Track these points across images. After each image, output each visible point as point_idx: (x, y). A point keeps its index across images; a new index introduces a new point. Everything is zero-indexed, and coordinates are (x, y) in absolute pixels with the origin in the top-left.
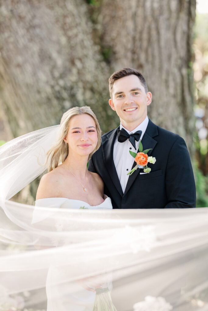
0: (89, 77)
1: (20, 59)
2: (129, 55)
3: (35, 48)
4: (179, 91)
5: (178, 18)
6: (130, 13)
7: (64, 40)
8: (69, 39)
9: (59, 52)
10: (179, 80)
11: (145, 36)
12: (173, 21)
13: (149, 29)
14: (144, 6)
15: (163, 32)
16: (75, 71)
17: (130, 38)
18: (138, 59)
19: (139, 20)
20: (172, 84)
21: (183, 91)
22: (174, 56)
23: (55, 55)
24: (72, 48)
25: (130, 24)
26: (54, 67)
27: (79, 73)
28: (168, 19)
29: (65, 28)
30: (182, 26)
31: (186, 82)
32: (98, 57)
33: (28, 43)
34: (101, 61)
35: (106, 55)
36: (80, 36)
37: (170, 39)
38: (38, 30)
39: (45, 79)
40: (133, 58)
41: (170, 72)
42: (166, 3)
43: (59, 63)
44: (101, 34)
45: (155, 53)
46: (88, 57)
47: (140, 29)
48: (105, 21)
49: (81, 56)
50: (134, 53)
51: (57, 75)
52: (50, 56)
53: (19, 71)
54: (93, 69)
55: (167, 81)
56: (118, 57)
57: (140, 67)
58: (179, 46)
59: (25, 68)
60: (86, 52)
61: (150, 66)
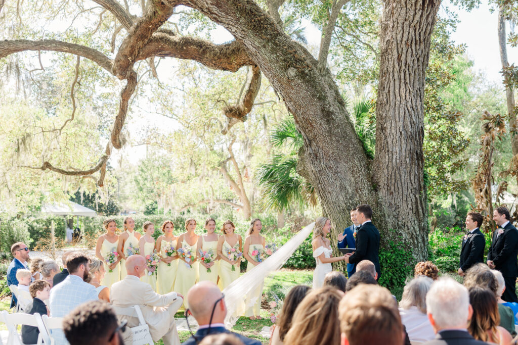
0: (364, 199)
1: (330, 189)
2: (386, 187)
3: (338, 183)
4: (414, 206)
5: (411, 167)
6: (385, 165)
7: (353, 179)
8: (355, 179)
9: (350, 186)
10: (414, 201)
11: (393, 177)
12: (408, 169)
13: (395, 173)
14: (392, 161)
15: (403, 175)
16: (358, 195)
17: (386, 178)
18: (390, 189)
19: (390, 169)
20: (410, 203)
21: (417, 207)
22: (410, 188)
23: (348, 187)
24: (357, 183)
25: (386, 171)
26: (348, 193)
27: (360, 196)
28: (406, 168)
29: (353, 173)
31: (419, 202)
32: (369, 188)
33: (333, 181)
34: (372, 190)
35: (375, 187)
36: (361, 177)
37: (407, 179)
38: (339, 174)
39: (342, 199)
40: (387, 189)
41: (408, 196)
42: (403, 160)
43: (350, 191)
44: (371, 176)
45: (399, 186)
46: (364, 188)
47: (390, 173)
48: (374, 169)
49: (361, 187)
50: (388, 186)
51: (348, 197)
52: (345, 187)
53: (329, 195)
54: (367, 194)
55: (407, 201)
56: (380, 187)
57: (392, 193)
58: (413, 182)
59: (332, 194)
60: (363, 185)
61: (397, 193)
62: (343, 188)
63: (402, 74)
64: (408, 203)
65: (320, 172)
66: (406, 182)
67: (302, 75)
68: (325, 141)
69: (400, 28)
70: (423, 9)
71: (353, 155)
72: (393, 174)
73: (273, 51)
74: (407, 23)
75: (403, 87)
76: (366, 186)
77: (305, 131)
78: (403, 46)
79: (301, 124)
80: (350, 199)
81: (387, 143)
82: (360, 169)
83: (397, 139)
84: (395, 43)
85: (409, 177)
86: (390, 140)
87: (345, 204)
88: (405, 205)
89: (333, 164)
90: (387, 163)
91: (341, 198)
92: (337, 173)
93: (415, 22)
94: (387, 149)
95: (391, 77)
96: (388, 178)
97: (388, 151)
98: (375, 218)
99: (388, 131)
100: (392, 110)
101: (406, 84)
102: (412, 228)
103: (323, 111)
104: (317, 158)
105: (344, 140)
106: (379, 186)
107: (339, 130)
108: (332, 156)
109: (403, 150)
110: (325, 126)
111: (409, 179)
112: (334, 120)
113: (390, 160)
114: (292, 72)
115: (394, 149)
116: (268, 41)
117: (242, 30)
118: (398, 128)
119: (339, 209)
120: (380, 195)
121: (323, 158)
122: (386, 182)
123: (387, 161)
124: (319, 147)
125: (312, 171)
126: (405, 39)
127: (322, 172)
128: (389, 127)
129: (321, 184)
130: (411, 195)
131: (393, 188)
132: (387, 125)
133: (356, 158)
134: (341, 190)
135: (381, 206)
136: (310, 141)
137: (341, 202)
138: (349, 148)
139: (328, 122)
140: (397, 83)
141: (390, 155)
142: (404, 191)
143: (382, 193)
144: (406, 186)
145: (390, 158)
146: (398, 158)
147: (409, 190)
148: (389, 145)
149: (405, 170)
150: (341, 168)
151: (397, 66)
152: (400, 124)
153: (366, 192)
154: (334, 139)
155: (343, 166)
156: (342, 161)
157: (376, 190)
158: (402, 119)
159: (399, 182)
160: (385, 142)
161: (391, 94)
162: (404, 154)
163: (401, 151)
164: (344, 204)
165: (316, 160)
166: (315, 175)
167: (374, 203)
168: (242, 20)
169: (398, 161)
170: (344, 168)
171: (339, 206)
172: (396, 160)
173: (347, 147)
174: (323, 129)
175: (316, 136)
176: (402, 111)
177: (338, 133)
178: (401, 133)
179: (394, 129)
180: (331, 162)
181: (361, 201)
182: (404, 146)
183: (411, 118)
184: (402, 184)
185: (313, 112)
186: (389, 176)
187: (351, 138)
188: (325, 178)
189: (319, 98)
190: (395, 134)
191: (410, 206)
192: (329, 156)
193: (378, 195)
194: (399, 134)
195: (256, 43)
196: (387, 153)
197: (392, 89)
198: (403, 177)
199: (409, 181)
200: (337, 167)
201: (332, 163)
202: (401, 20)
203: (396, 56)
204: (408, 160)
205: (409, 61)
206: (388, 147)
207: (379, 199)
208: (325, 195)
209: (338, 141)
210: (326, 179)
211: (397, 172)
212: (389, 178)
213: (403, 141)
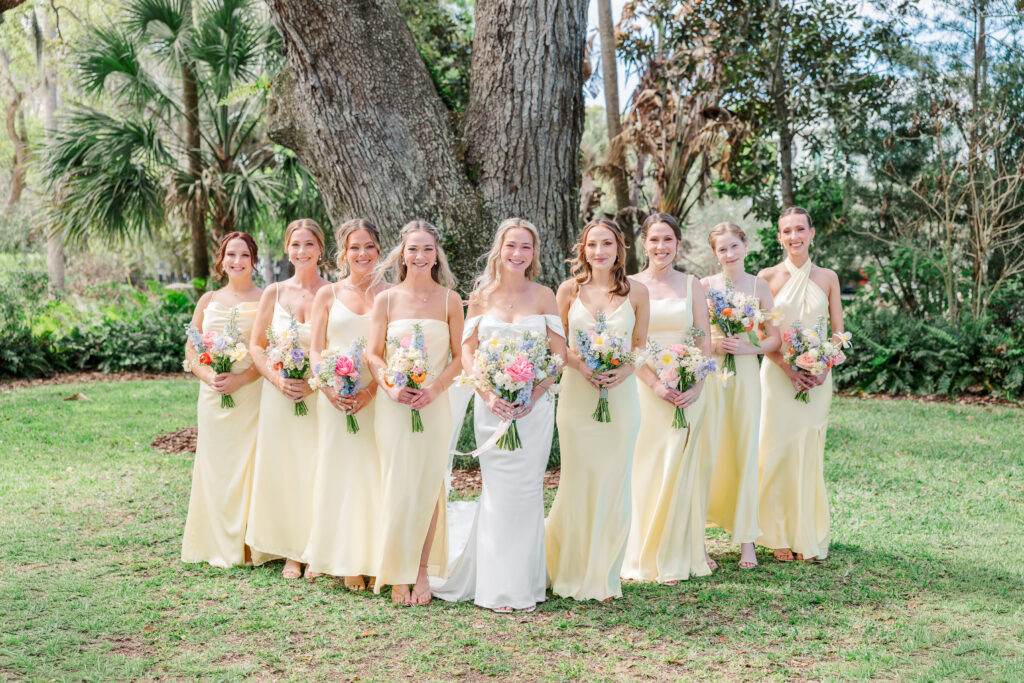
0: (450, 202)
1: (366, 177)
2: (500, 174)
3: (386, 164)
4: (560, 221)
5: (561, 131)
6: (503, 124)
7: (421, 155)
8: (427, 153)
9: (414, 170)
10: (559, 209)
11: (520, 152)
12: (555, 135)
13: (526, 142)
14: (520, 116)
15: (542, 148)
16: (433, 192)
17: (502, 154)
18: (511, 181)
19: (514, 133)
20: (551, 212)
21: (564, 222)
22: (555, 178)
23: (409, 173)
24: (432, 164)
25: (503, 138)
26: (409, 188)
27: (438, 196)
28: (549, 132)
29: (422, 141)
31: (569, 211)
32: (460, 176)
33: (375, 157)
34: (466, 182)
35: (472, 173)
36: (441, 150)
37: (550, 157)
38: (388, 142)
39: (397, 202)
40: (505, 179)
41: (550, 197)
42: (546, 112)
43: (415, 182)
44: (465, 149)
45: (532, 173)
46: (449, 176)
47: (514, 144)
48: (471, 133)
49: (441, 175)
50: (506, 173)
51: (411, 197)
52: (404, 174)
53: (364, 190)
54: (456, 191)
55: (546, 209)
56: (486, 175)
57: (514, 190)
58: (561, 166)
59: (371, 189)
60: (447, 170)
61: (526, 190)
62: (397, 175)
64: (549, 212)
65: (340, 134)
66: (547, 165)
68: (355, 59)
71: (420, 96)
72: (522, 145)
76: (454, 171)
77: (301, 33)
79: (291, 12)
80: (416, 201)
81: (512, 70)
82: (438, 132)
83: (538, 63)
85: (553, 155)
86: (518, 64)
87: (404, 213)
88: (542, 217)
89: (373, 117)
90: (508, 119)
91: (394, 199)
92: (385, 138)
94: (509, 86)
96: (507, 154)
97: (512, 90)
98: (476, 246)
99: (517, 43)
102: (553, 270)
104: (331, 101)
105: (401, 59)
106: (483, 172)
107: (389, 33)
108: (372, 98)
109: (548, 90)
110: (357, 21)
111: (553, 159)
112: (377, 7)
113: (517, 113)
115: (528, 86)
118: (541, 37)
119: (388, 225)
120: (486, 194)
121: (350, 101)
122: (501, 164)
123: (508, 113)
124: (338, 73)
125: (319, 132)
127: (346, 134)
128: (518, 33)
129: (343, 163)
130: (555, 196)
131: (517, 179)
132: (516, 27)
133: (427, 104)
134: (393, 181)
135: (490, 219)
136: (315, 57)
137: (393, 209)
138: (412, 79)
139: (363, 11)
141: (517, 100)
142: (542, 186)
143: (491, 190)
144: (547, 173)
145: (518, 107)
146: (535, 108)
147: (553, 183)
148: (516, 75)
149: (547, 136)
150: (393, 127)
152: (546, 28)
153: (453, 185)
154: (378, 55)
155: (397, 122)
156: (395, 110)
157: (475, 184)
158: (550, 16)
159: (533, 164)
160: (507, 69)
162: (549, 100)
163: (542, 91)
164: (401, 214)
165: (331, 104)
166: (326, 142)
167: (474, 212)
169: (534, 115)
170: (399, 128)
171: (389, 219)
172: (530, 114)
174: (352, 28)
175: (331, 44)
177: (387, 40)
178: (547, 48)
179: (531, 38)
180: (370, 111)
181: (442, 208)
182: (549, 80)
183: (571, 15)
184: (538, 168)
186: (512, 150)
187: (415, 57)
188: (353, 149)
190: (533, 49)
191: (551, 220)
192: (364, 97)
193: (482, 193)
194: (540, 49)
196: (508, 96)
198: (542, 153)
199: (554, 164)
200: (384, 124)
201: (372, 114)
204: (556, 114)
206: (512, 81)
207: (484, 203)
208: (352, 192)
209: (387, 61)
210: (357, 152)
211: (530, 141)
212: (511, 153)
213: (550, 68)
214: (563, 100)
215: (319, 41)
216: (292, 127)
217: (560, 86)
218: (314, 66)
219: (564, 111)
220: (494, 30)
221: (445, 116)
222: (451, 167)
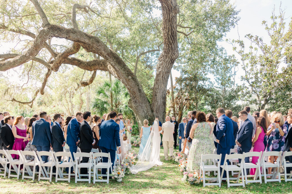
3: (142, 110)
7: (146, 109)
8: (147, 109)
16: (148, 113)
19: (157, 106)
23: (145, 111)
25: (156, 107)
26: (145, 113)
28: (161, 106)
29: (146, 107)
30: (163, 107)
35: (152, 111)
36: (149, 108)
37: (161, 109)
41: (161, 114)
44: (151, 108)
45: (159, 111)
48: (152, 106)
57: (157, 113)
61: (159, 113)
62: (143, 111)
63: (163, 81)
65: (137, 106)
67: (133, 78)
68: (139, 98)
69: (164, 69)
70: (171, 64)
72: (158, 108)
73: (124, 70)
74: (166, 67)
75: (163, 84)
77: (132, 95)
78: (164, 73)
82: (148, 106)
84: (162, 72)
86: (158, 99)
91: (143, 114)
92: (142, 107)
93: (168, 67)
95: (160, 81)
97: (157, 101)
100: (159, 90)
101: (163, 83)
103: (138, 89)
108: (141, 102)
110: (139, 93)
114: (130, 77)
115: (159, 101)
116: (122, 68)
117: (115, 63)
121: (138, 103)
122: (156, 110)
124: (137, 99)
126: (165, 72)
128: (158, 95)
129: (137, 110)
132: (158, 94)
136: (134, 97)
139: (140, 92)
140: (161, 83)
143: (154, 113)
144: (161, 111)
151: (162, 78)
152: (161, 94)
153: (150, 112)
154: (141, 97)
155: (144, 105)
157: (153, 112)
160: (156, 99)
161: (160, 86)
163: (161, 102)
165: (136, 103)
166: (135, 107)
168: (115, 60)
172: (159, 104)
173: (145, 100)
175: (136, 96)
176: (162, 91)
179: (159, 96)
182: (161, 100)
185: (136, 89)
188: (138, 108)
189: (137, 85)
194: (160, 97)
195: (119, 68)
197: (160, 85)
201: (141, 104)
202: (164, 66)
203: (162, 76)
204: (162, 104)
205: (165, 78)
207: (154, 115)
208: (138, 113)
213: (161, 99)
214: (163, 102)
215: (134, 96)
216: (131, 105)
217: (163, 101)
218: (134, 99)
219: (163, 104)
220: (155, 94)
221: (149, 104)
222: (150, 110)
